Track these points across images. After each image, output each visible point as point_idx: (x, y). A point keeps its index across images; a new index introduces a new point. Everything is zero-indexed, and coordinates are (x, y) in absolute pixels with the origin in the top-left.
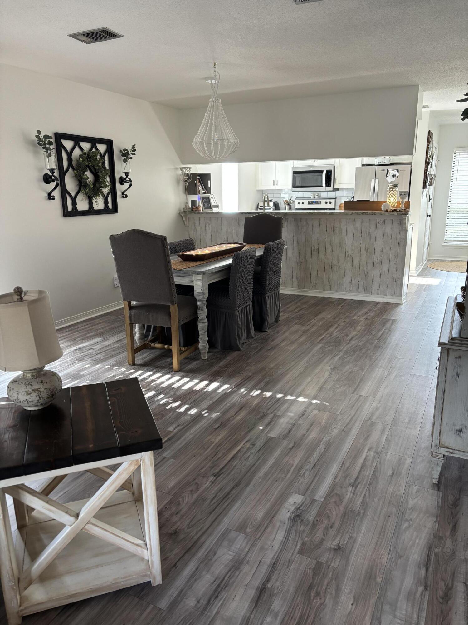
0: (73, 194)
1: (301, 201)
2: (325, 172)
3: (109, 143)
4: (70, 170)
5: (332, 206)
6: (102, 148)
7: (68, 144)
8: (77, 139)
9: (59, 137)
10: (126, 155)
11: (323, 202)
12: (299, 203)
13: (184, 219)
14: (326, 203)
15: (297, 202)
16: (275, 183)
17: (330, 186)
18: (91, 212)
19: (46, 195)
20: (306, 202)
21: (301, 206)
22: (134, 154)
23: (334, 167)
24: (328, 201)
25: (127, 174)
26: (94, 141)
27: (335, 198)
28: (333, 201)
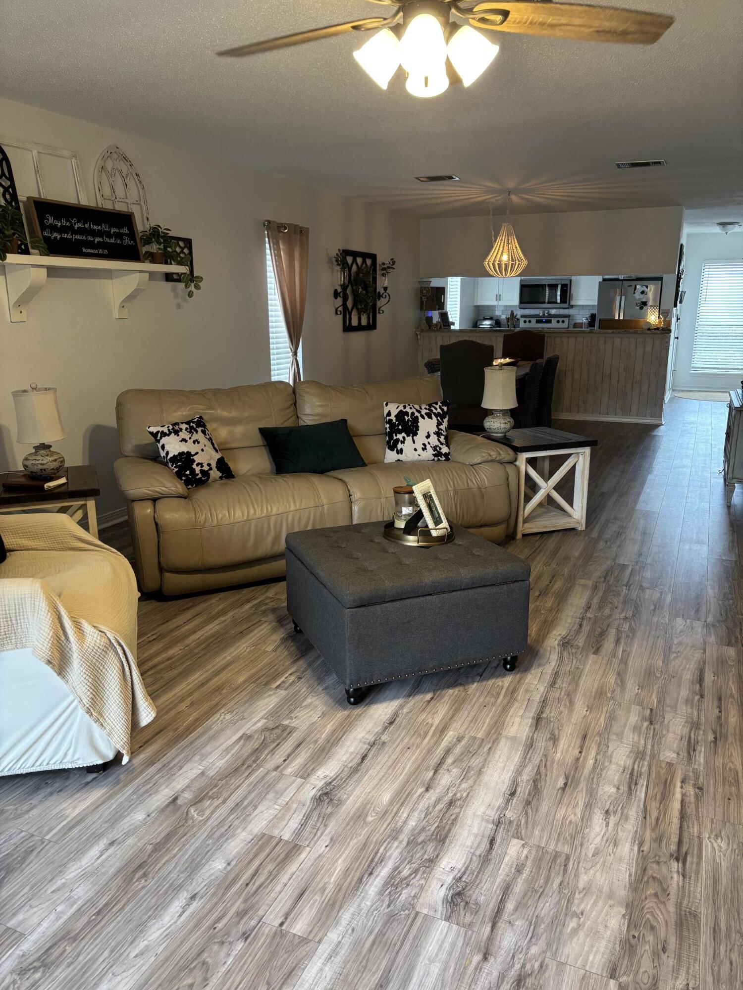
0: (350, 308)
1: (527, 320)
2: (559, 286)
3: (373, 257)
4: (350, 286)
5: (565, 325)
6: (369, 262)
7: (349, 259)
8: (355, 254)
9: (346, 252)
10: (386, 270)
11: (554, 320)
12: (525, 322)
13: (419, 337)
14: (558, 322)
15: (522, 320)
16: (498, 297)
17: (566, 303)
18: (359, 328)
19: (334, 310)
20: (534, 320)
21: (527, 325)
22: (394, 269)
23: (571, 280)
24: (561, 320)
25: (385, 289)
26: (365, 256)
27: (568, 316)
28: (566, 320)
